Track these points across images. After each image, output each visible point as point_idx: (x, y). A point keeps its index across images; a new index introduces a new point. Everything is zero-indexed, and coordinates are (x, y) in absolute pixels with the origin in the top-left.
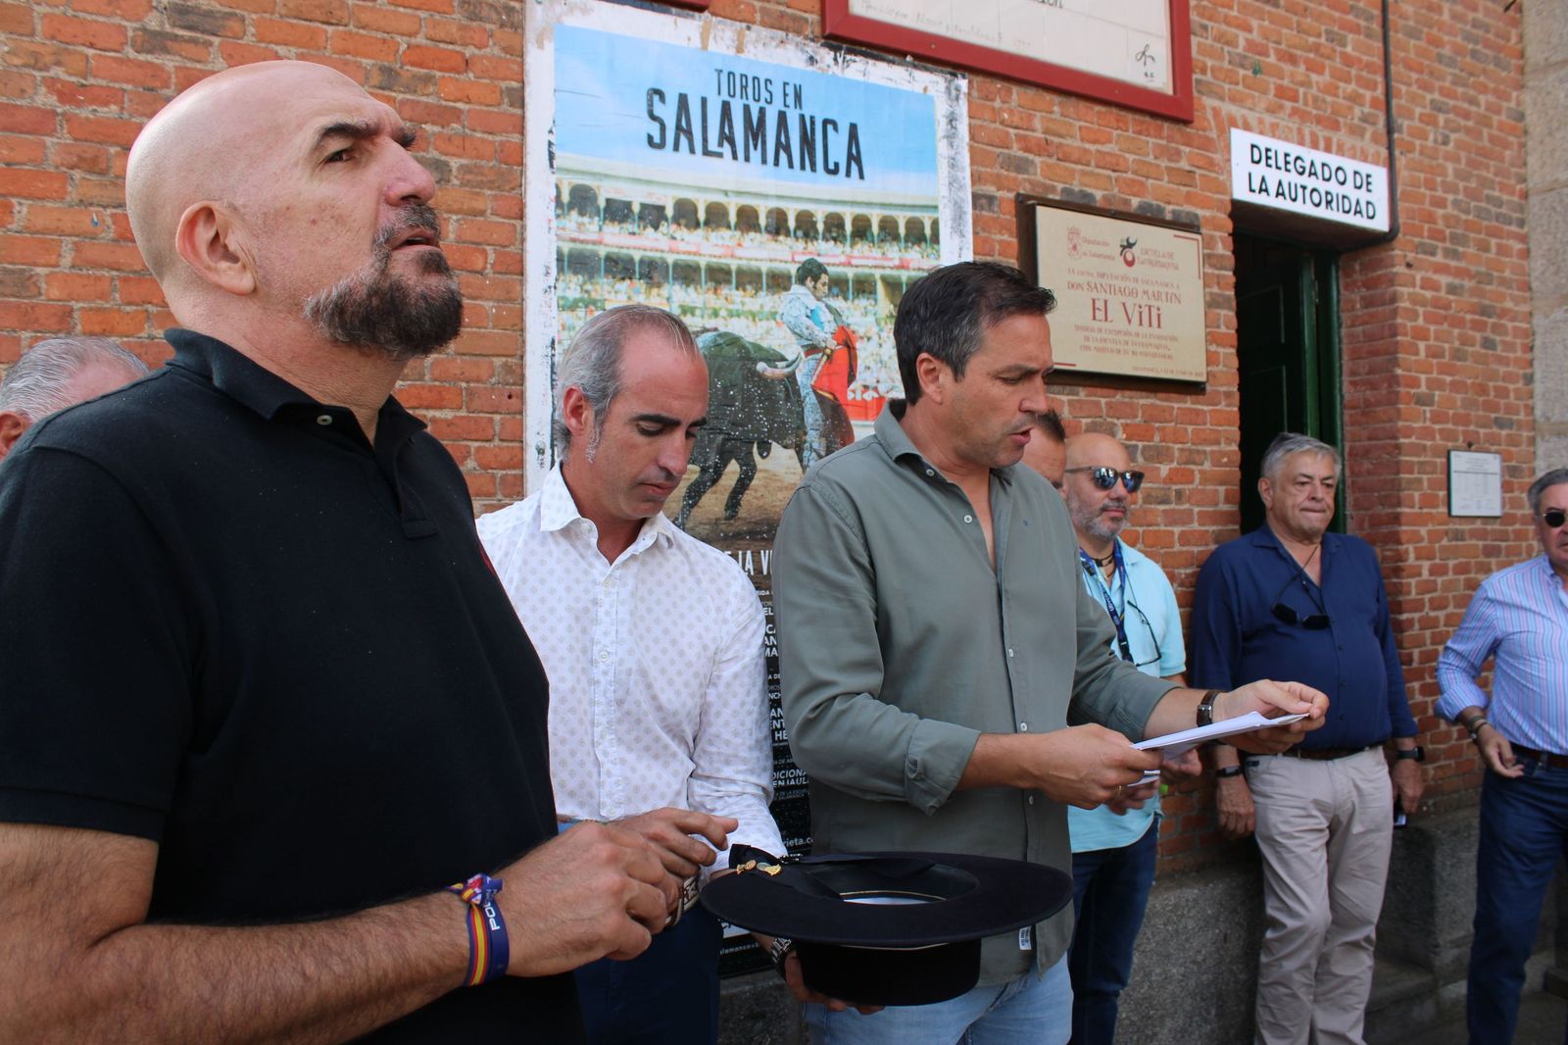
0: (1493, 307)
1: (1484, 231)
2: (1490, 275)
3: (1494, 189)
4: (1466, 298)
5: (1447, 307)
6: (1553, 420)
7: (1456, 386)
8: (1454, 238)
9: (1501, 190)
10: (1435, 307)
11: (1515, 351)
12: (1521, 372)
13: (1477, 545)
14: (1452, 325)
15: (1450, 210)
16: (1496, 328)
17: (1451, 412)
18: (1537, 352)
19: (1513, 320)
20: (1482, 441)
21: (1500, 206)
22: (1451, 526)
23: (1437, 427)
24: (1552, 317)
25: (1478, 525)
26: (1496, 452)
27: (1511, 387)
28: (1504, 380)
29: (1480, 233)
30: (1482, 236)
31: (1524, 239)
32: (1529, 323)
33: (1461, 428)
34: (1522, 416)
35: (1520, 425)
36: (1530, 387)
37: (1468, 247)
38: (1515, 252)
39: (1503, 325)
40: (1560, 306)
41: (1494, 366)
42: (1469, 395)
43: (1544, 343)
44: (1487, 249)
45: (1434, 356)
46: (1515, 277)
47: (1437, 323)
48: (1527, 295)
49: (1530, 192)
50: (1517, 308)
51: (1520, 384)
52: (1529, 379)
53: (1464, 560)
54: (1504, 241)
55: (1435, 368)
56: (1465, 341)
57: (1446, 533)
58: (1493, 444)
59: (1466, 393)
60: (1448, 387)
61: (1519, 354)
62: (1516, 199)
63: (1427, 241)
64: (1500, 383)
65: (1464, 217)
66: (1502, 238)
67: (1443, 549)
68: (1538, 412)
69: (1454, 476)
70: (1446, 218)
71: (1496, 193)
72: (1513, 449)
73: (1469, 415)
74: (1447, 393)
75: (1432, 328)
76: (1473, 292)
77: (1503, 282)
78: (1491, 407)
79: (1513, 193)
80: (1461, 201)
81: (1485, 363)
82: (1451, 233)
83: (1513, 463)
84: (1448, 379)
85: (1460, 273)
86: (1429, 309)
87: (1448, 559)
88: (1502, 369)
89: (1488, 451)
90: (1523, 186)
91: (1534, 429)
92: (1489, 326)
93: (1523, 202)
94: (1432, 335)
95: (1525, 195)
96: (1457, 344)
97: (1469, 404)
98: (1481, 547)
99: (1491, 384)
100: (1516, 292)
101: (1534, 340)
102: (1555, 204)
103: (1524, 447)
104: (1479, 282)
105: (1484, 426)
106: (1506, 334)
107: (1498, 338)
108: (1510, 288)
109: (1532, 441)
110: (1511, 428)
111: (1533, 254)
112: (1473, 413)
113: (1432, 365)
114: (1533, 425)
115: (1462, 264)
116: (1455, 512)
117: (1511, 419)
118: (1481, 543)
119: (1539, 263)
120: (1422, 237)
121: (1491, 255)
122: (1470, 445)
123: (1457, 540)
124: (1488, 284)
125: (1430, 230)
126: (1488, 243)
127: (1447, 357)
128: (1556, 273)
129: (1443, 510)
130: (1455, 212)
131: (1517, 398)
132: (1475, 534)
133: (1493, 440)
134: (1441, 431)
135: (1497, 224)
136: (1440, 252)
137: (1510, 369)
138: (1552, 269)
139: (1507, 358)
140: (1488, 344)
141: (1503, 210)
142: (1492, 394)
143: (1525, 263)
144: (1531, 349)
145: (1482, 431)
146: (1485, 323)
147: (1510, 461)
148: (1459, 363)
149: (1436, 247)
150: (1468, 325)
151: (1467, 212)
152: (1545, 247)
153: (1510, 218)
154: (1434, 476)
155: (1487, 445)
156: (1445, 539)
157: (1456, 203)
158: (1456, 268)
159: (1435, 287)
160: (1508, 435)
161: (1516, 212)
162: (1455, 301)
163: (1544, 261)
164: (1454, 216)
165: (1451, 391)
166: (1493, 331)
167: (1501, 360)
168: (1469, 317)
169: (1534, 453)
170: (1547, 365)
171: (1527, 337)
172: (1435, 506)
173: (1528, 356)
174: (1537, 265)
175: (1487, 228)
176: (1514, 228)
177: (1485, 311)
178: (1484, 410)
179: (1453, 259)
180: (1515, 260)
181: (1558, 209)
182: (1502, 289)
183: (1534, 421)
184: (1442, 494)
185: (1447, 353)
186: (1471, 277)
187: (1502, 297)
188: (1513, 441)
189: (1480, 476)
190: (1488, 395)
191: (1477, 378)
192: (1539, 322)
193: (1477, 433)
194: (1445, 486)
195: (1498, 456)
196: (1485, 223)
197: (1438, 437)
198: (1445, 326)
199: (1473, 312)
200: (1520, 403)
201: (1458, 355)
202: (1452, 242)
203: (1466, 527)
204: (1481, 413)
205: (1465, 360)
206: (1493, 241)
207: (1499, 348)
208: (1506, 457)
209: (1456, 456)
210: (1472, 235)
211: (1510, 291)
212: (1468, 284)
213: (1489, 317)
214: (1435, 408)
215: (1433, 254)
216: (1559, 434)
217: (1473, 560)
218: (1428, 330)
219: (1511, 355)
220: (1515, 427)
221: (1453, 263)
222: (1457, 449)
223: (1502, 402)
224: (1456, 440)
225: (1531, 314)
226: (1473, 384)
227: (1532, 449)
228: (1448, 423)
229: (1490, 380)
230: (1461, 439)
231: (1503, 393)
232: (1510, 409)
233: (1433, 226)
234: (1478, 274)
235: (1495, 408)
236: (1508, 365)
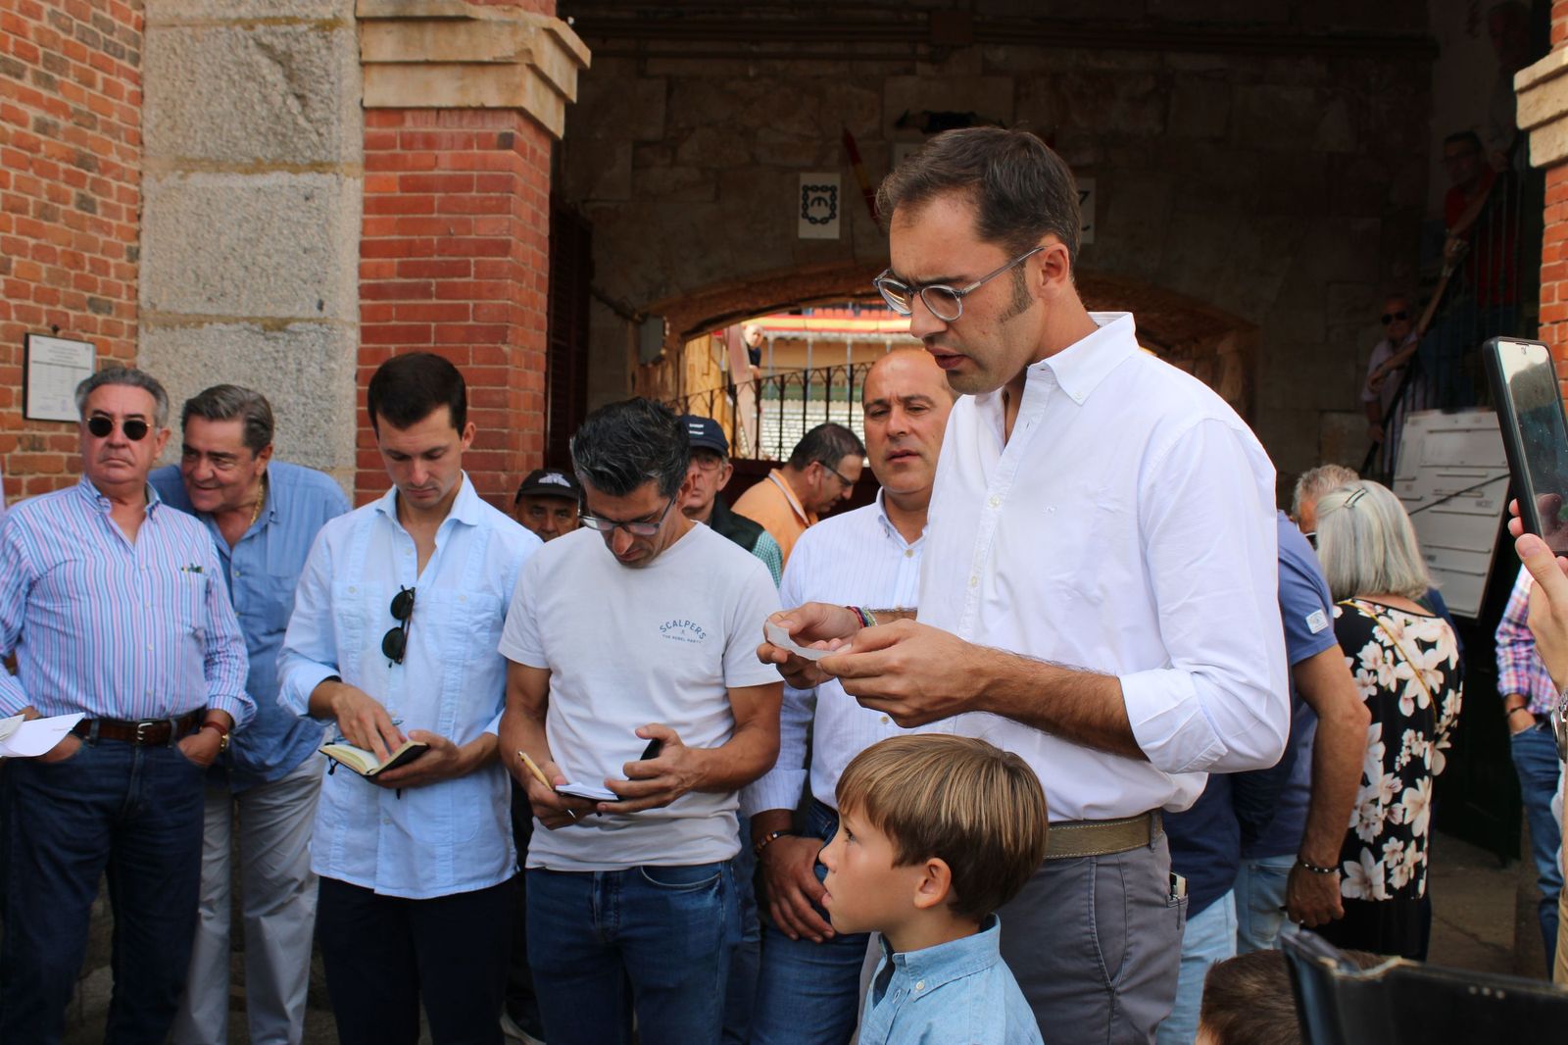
0: (96, 158)
1: (88, 60)
2: (95, 117)
3: (104, 9)
4: (60, 140)
5: (34, 148)
6: (159, 308)
7: (41, 253)
8: (48, 60)
9: (113, 13)
10: (18, 146)
11: (119, 218)
12: (125, 244)
13: (59, 458)
14: (40, 173)
15: (45, 23)
16: (97, 186)
17: (33, 285)
18: (146, 223)
19: (119, 178)
20: (71, 326)
21: (111, 33)
22: (26, 432)
23: (13, 302)
24: (164, 181)
25: (63, 431)
26: (90, 341)
27: (112, 261)
28: (103, 252)
29: (83, 60)
30: (86, 66)
31: (137, 79)
32: (138, 185)
33: (45, 307)
34: (124, 300)
35: (120, 308)
36: (135, 265)
37: (67, 76)
38: (126, 95)
39: (105, 183)
40: (174, 170)
41: (93, 233)
42: (59, 266)
43: (153, 212)
44: (91, 84)
45: (13, 210)
46: (125, 125)
47: (19, 167)
48: (138, 150)
49: (149, 23)
50: (124, 165)
51: (123, 260)
52: (134, 255)
53: (43, 475)
54: (113, 78)
55: (14, 225)
56: (56, 196)
57: (20, 439)
58: (85, 331)
59: (54, 262)
60: (30, 252)
61: (124, 222)
62: (131, 28)
63: (12, 57)
64: (98, 256)
65: (63, 36)
66: (111, 74)
67: (15, 460)
68: (142, 296)
69: (32, 367)
70: (39, 31)
71: (107, 16)
72: (111, 340)
73: (56, 290)
74: (29, 259)
75: (13, 172)
76: (70, 135)
77: (109, 128)
78: (84, 283)
79: (127, 19)
80: (61, 15)
81: (80, 228)
82: (45, 54)
83: (111, 357)
84: (31, 242)
85: (53, 107)
86: (11, 147)
87: (21, 473)
88: (102, 238)
89: (79, 340)
90: (140, 14)
91: (137, 317)
92: (88, 181)
93: (139, 33)
94: (12, 182)
95: (142, 26)
96: (45, 198)
97: (58, 277)
98: (65, 459)
99: (87, 255)
100: (124, 144)
101: (142, 207)
102: (176, 45)
103: (124, 338)
104: (79, 124)
105: (75, 308)
106: (109, 194)
107: (98, 199)
108: (119, 138)
109: (134, 332)
110: (109, 313)
111: (147, 100)
112: (61, 289)
113: (10, 221)
114: (136, 312)
115: (58, 97)
116: (31, 414)
117: (110, 302)
118: (65, 455)
119: (153, 113)
120: (6, 52)
121: (97, 91)
122: (56, 330)
123: (34, 449)
124: (89, 128)
125: (16, 43)
126: (93, 76)
127: (31, 213)
128: (172, 129)
129: (17, 410)
130: (53, 28)
131: (118, 277)
132: (57, 443)
133: (86, 326)
134: (18, 308)
135: (106, 54)
136: (28, 75)
137: (112, 239)
138: (168, 123)
139: (109, 225)
140: (85, 203)
141: (115, 38)
142: (88, 267)
143: (136, 109)
144: (139, 217)
145: (72, 313)
146: (84, 177)
147: (106, 354)
148: (46, 223)
149: (24, 68)
150: (62, 176)
151: (68, 31)
152: (161, 95)
153: (123, 50)
154: (7, 365)
155: (78, 332)
156: (18, 448)
157: (54, 16)
158: (50, 100)
159: (21, 121)
160: (106, 322)
161: (129, 44)
162: (46, 143)
163: (160, 112)
164: (50, 32)
165: (34, 258)
166: (92, 189)
167: (100, 226)
168: (62, 166)
169: (136, 346)
170: (156, 240)
171: (135, 203)
172: (8, 405)
173: (135, 226)
174: (151, 114)
175: (93, 56)
176: (126, 64)
177: (83, 161)
178: (76, 287)
179: (45, 87)
180: (125, 103)
181: (179, 51)
182: (107, 138)
183: (138, 307)
184: (17, 389)
185: (31, 209)
186: (69, 115)
187: (106, 147)
188: (111, 330)
189: (67, 370)
190: (82, 268)
191: (69, 245)
192: (149, 185)
193: (67, 315)
194: (21, 380)
195: (91, 346)
196: (90, 50)
197: (13, 315)
198: (31, 173)
199: (69, 161)
200: (123, 283)
201: (45, 212)
202: (45, 66)
203: (47, 434)
204: (72, 290)
205: (55, 220)
206: (100, 75)
207: (99, 210)
208: (101, 349)
209: (37, 342)
210: (72, 61)
211: (116, 142)
212: (63, 123)
213: (89, 170)
214: (12, 277)
215: (19, 76)
216: (165, 326)
217: (54, 476)
218: (8, 174)
219: (114, 222)
220: (114, 313)
221: (45, 93)
222: (38, 333)
223: (100, 279)
224: (38, 322)
225: (141, 174)
226: (64, 252)
227: (134, 341)
228: (27, 298)
229: (87, 250)
230: (44, 320)
231: (101, 268)
232: (108, 289)
233: (21, 39)
234: (78, 112)
235: (91, 286)
236: (109, 234)
